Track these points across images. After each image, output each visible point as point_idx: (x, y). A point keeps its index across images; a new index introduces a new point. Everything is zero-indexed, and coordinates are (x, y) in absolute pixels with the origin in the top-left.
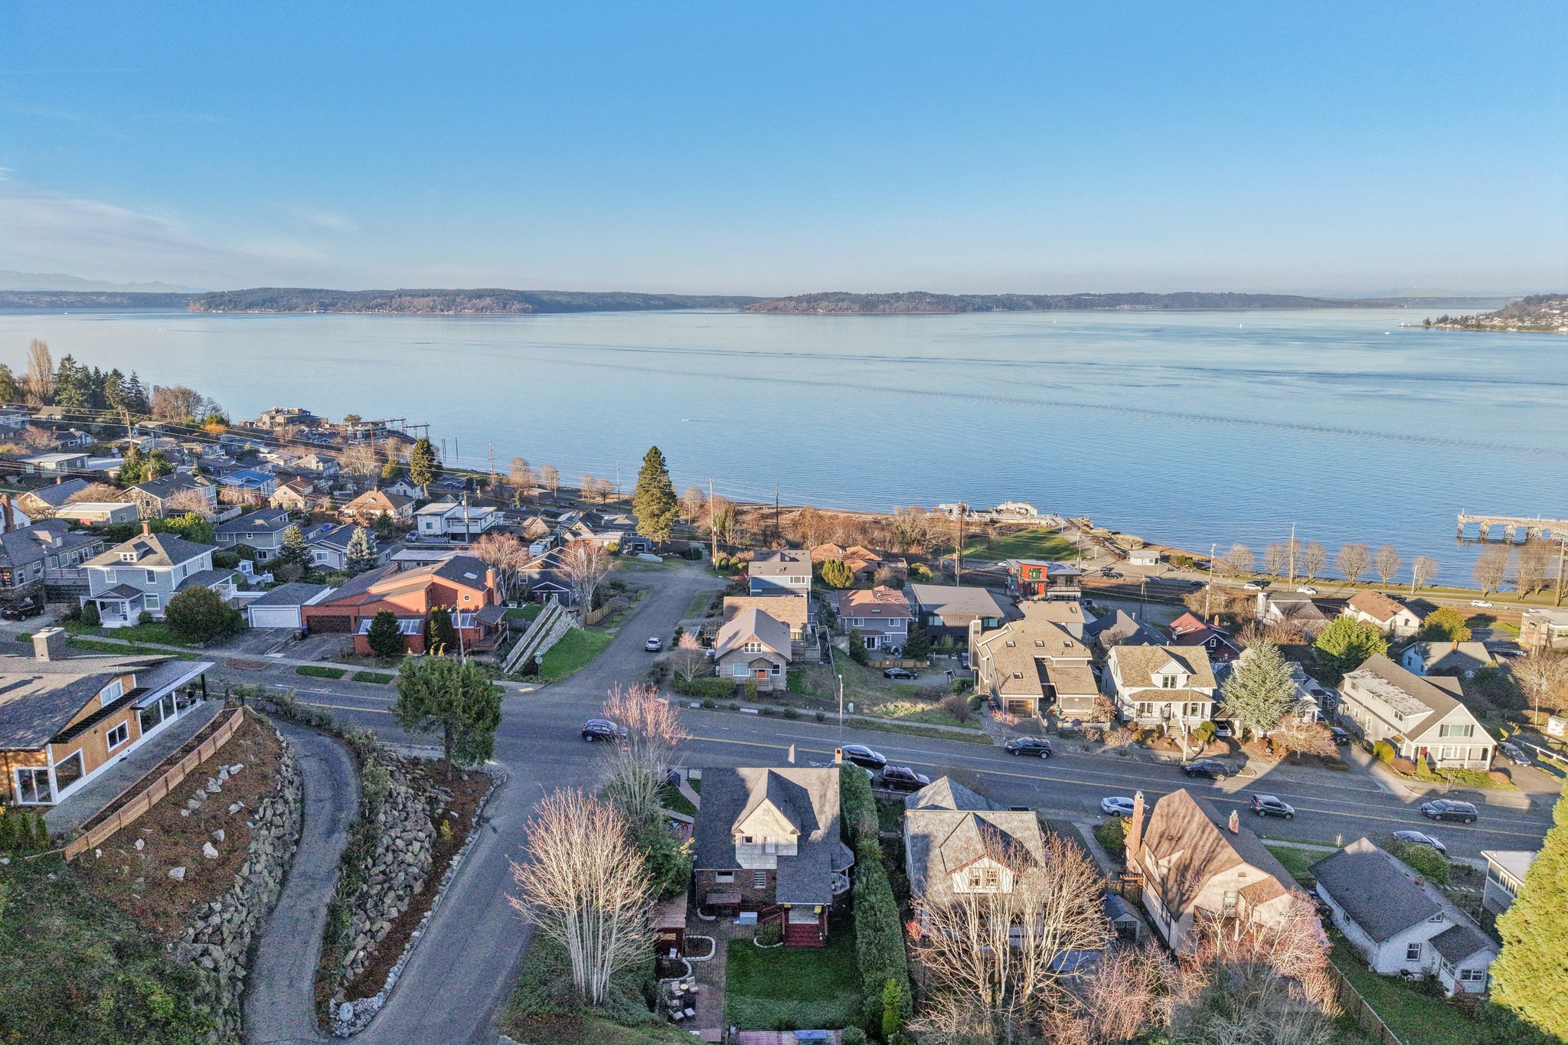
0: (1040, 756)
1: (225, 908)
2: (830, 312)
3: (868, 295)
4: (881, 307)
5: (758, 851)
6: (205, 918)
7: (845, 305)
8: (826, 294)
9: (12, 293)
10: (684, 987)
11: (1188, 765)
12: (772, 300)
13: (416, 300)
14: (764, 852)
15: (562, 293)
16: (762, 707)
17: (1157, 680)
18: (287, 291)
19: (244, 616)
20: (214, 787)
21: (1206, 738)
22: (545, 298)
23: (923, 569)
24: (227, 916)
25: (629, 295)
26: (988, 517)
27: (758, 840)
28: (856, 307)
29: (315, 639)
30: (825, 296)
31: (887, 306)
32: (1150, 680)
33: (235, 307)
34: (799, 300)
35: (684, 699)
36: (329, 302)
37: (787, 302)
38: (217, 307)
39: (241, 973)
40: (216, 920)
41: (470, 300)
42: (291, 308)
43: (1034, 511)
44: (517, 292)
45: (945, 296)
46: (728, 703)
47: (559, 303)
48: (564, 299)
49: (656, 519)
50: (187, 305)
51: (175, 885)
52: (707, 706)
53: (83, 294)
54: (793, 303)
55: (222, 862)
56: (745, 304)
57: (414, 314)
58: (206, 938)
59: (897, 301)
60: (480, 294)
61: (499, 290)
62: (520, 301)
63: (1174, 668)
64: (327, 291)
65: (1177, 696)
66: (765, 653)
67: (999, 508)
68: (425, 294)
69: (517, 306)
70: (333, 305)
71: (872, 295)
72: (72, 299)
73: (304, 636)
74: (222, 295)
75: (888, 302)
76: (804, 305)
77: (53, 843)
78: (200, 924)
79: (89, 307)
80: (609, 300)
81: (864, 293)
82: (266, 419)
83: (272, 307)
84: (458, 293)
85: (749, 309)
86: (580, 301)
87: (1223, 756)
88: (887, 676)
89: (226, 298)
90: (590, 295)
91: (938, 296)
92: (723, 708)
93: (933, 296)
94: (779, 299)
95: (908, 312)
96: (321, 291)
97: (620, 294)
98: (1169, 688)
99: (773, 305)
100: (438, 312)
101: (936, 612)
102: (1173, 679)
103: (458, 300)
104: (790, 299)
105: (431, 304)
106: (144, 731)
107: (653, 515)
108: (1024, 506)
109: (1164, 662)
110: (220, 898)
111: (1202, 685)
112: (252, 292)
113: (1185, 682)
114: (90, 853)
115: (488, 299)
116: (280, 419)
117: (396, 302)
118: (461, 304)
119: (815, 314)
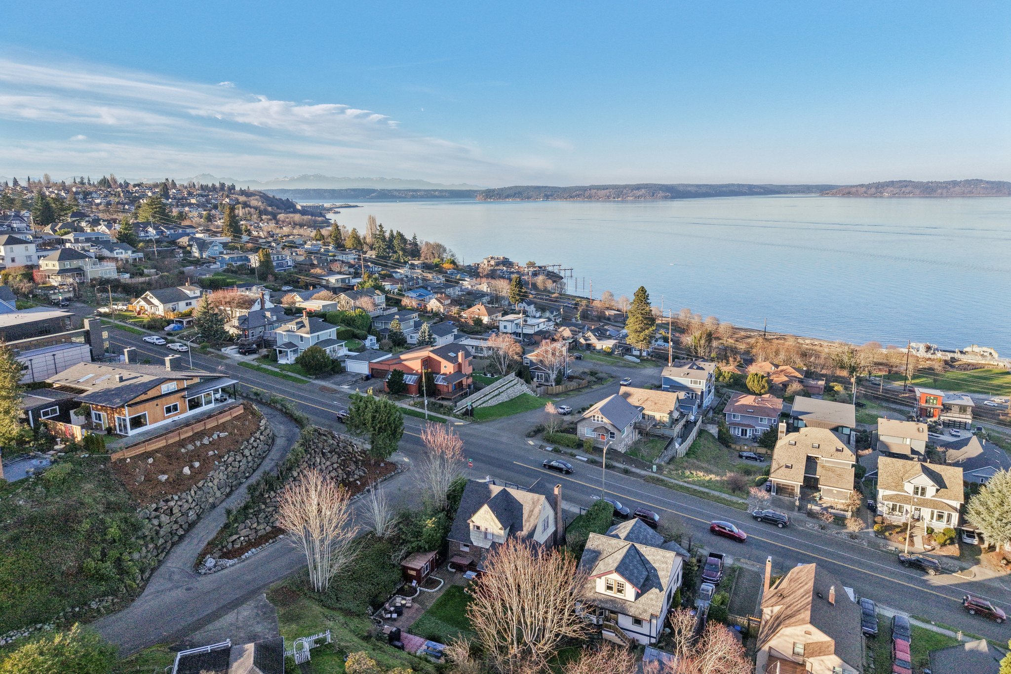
0: (777, 525)
1: (180, 499)
2: (893, 196)
3: (929, 182)
4: (939, 191)
5: (482, 536)
6: (167, 501)
7: (908, 190)
8: (893, 182)
9: (396, 190)
10: (404, 602)
11: (906, 556)
12: (846, 187)
13: (599, 192)
14: (486, 537)
15: (692, 185)
16: (591, 457)
17: (909, 488)
18: (528, 187)
19: (342, 365)
20: (206, 441)
21: (942, 541)
22: (681, 189)
23: (838, 387)
24: (179, 503)
25: (739, 185)
26: (949, 356)
27: (483, 529)
28: (917, 191)
29: (373, 381)
30: (891, 184)
31: (945, 191)
32: (903, 486)
33: (500, 198)
34: (869, 186)
35: (544, 444)
36: (549, 194)
37: (859, 189)
38: (490, 198)
39: (181, 532)
40: (172, 503)
41: (632, 191)
42: (528, 198)
43: (996, 355)
44: (663, 185)
45: (1000, 182)
46: (569, 451)
47: (690, 192)
48: (693, 189)
49: (638, 334)
50: (476, 196)
51: (160, 482)
52: (556, 451)
53: (428, 190)
54: (864, 189)
55: (191, 477)
56: (824, 190)
57: (598, 201)
58: (162, 511)
59: (954, 187)
60: (638, 187)
61: (651, 184)
62: (663, 191)
63: (924, 481)
64: (549, 187)
65: (926, 503)
66: (606, 424)
67: (965, 350)
68: (605, 188)
69: (661, 194)
70: (551, 196)
71: (932, 183)
72: (422, 193)
73: (367, 378)
74: (494, 190)
75: (946, 187)
76: (873, 190)
77: (107, 451)
78: (162, 503)
79: (428, 197)
80: (724, 189)
81: (925, 181)
82: (486, 262)
83: (519, 197)
84: (625, 187)
85: (828, 194)
86: (704, 190)
87: (952, 557)
88: (741, 456)
89: (496, 192)
90: (711, 186)
91: (992, 183)
92: (565, 453)
93: (988, 182)
94: (852, 187)
95: (963, 195)
96: (546, 187)
97: (733, 185)
98: (919, 496)
99: (847, 191)
100: (611, 199)
101: (800, 417)
102: (923, 489)
103: (625, 191)
104: (862, 186)
105: (608, 194)
106: (190, 410)
107: (636, 331)
108: (989, 350)
109: (916, 475)
110: (179, 494)
111: (949, 498)
112: (510, 188)
113: (934, 493)
114: (125, 459)
115: (643, 190)
116: (492, 263)
117: (587, 193)
118: (626, 194)
119: (881, 197)
